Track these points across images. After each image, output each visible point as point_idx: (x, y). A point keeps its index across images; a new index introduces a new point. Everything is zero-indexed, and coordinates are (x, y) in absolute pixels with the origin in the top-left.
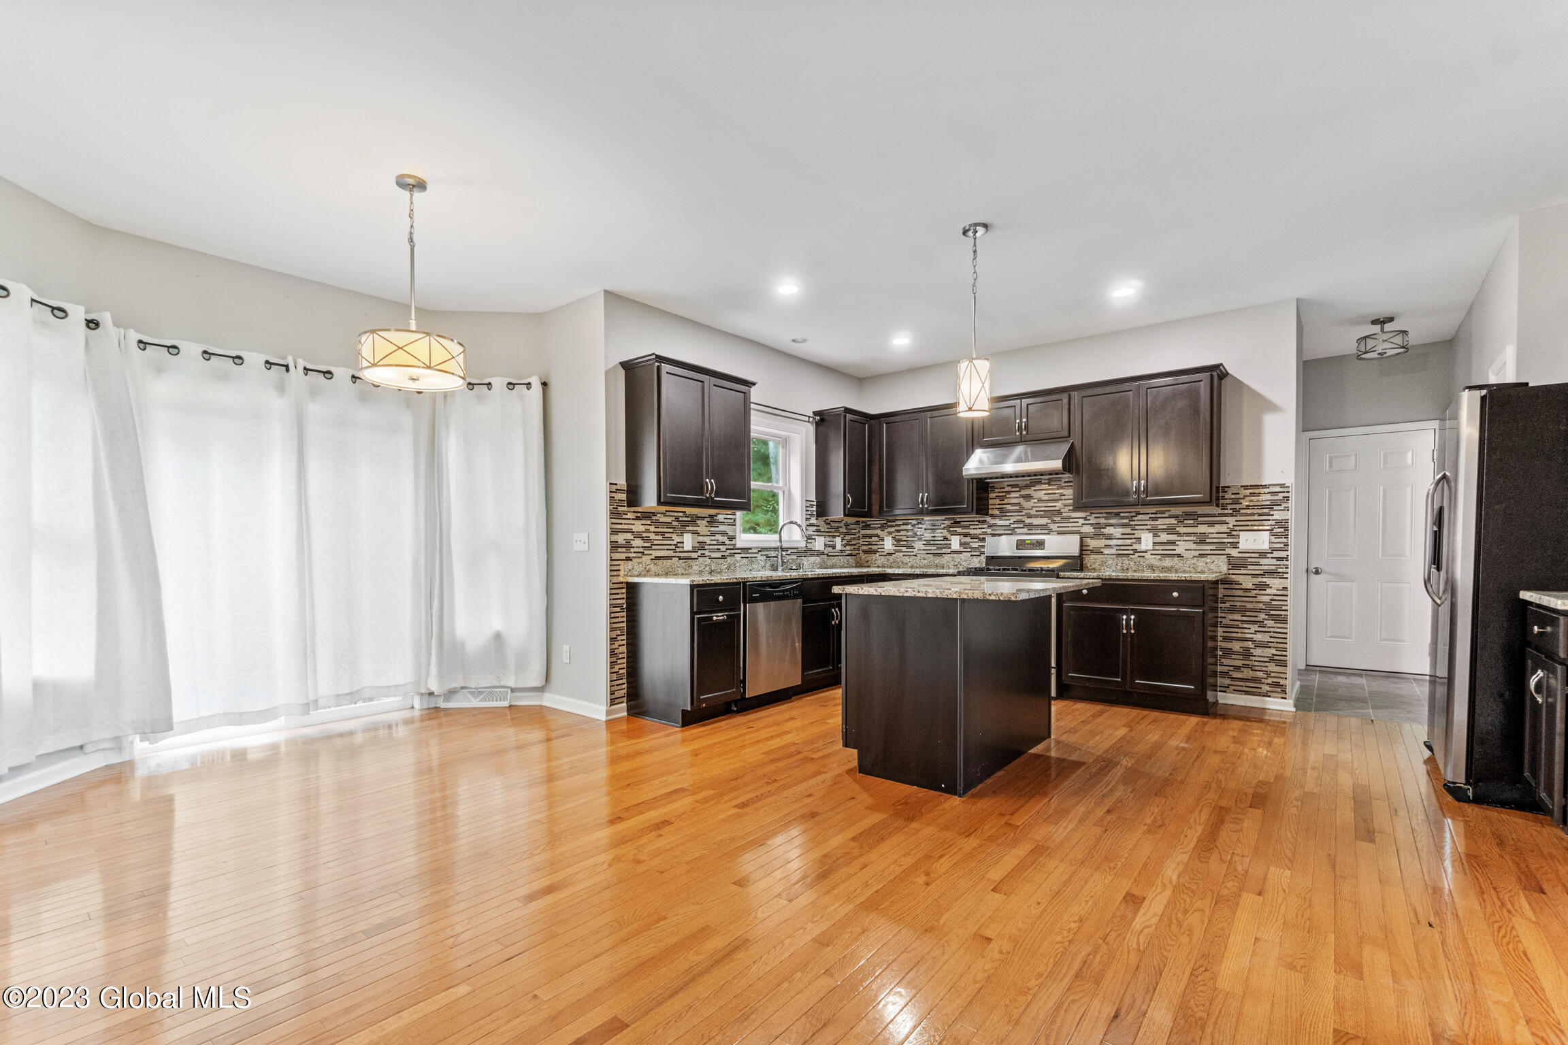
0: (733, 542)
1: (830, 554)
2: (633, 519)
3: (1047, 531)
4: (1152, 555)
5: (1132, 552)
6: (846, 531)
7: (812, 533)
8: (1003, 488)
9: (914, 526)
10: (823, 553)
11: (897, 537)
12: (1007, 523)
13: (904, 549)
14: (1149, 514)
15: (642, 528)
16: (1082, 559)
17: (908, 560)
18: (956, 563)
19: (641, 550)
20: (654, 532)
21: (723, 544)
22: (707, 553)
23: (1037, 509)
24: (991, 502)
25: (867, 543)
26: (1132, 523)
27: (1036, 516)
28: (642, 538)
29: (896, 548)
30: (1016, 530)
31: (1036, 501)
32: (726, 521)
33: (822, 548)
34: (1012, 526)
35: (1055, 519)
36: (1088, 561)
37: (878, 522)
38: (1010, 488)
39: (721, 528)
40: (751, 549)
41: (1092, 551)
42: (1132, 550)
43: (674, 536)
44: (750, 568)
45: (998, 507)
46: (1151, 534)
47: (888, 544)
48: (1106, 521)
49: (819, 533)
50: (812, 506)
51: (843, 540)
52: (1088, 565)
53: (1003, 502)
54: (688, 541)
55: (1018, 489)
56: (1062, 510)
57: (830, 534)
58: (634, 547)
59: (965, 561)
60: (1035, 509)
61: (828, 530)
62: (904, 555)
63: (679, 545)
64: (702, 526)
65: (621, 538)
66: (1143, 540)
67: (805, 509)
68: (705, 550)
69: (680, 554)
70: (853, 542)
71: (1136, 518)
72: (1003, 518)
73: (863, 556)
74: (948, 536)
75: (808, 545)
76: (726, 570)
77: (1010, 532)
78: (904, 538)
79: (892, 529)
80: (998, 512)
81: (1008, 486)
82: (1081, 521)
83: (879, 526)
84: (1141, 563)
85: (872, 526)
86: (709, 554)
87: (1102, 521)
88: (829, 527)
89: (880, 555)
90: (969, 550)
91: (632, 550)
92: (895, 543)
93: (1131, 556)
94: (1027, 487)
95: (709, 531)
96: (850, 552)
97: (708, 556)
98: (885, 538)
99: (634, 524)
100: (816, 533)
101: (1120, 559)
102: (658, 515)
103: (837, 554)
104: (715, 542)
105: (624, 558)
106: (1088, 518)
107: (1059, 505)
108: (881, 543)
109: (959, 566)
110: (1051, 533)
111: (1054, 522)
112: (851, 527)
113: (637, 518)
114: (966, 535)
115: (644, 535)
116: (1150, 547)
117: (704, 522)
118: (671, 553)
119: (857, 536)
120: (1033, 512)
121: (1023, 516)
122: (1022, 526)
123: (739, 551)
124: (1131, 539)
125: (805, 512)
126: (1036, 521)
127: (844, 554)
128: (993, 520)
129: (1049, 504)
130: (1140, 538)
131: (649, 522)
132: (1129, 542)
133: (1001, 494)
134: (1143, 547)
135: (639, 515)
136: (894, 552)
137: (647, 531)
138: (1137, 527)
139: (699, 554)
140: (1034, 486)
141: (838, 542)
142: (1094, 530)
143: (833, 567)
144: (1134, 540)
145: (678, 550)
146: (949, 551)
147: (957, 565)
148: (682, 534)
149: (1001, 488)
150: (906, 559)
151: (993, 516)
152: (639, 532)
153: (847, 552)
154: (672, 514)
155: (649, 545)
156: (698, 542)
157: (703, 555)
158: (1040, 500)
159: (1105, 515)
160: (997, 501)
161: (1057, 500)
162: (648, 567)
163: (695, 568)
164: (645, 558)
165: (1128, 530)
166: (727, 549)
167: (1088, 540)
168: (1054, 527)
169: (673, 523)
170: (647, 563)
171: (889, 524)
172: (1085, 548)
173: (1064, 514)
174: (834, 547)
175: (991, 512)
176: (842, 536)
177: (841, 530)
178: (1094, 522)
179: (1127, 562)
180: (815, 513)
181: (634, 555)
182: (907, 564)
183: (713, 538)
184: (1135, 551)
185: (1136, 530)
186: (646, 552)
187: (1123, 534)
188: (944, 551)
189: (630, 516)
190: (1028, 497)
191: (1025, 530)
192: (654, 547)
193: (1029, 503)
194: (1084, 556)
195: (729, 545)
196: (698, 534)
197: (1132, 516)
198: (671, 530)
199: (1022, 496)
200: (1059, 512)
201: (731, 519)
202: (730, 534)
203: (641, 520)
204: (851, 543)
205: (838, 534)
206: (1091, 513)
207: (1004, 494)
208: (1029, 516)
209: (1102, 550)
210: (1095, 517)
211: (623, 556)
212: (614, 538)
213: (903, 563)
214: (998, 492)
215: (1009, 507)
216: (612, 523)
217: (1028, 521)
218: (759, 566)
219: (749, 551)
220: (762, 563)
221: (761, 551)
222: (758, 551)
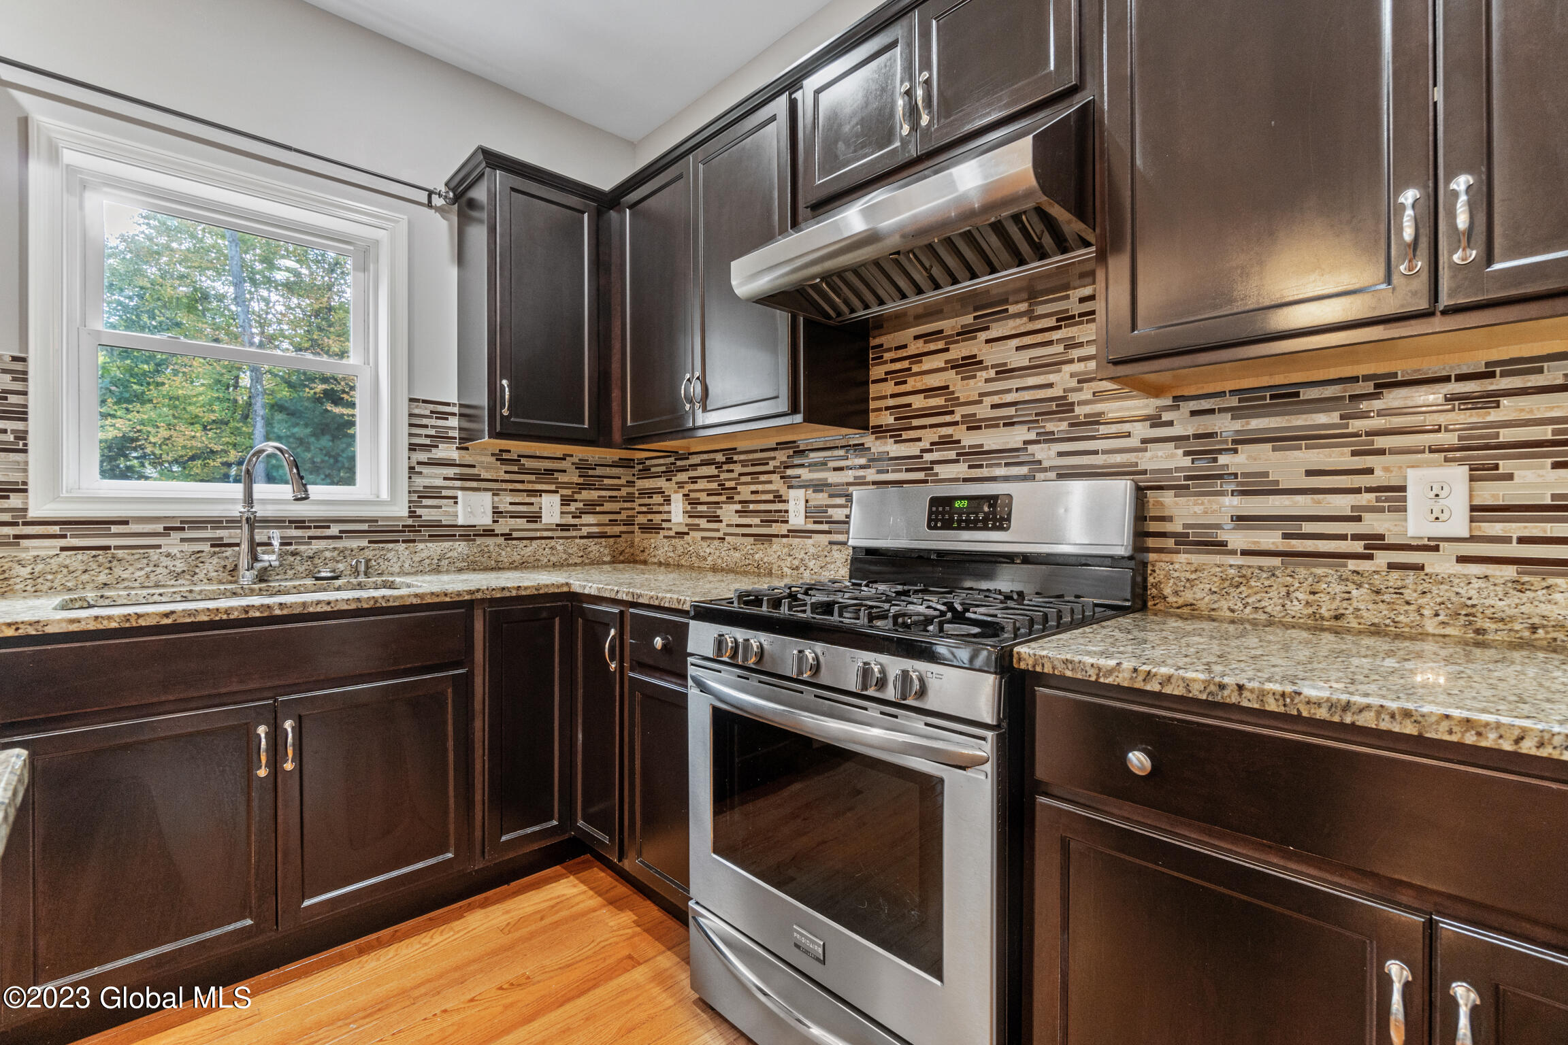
0: (13, 501)
1: (515, 535)
3: (1024, 470)
4: (1462, 559)
5: (1358, 546)
6: (581, 480)
7: (439, 482)
8: (905, 346)
9: (719, 466)
10: (489, 533)
11: (693, 495)
12: (913, 449)
13: (703, 523)
14: (1447, 379)
16: (1145, 564)
17: (708, 551)
18: (796, 563)
23: (996, 399)
24: (874, 390)
25: (644, 509)
26: (1356, 425)
27: (992, 424)
29: (690, 521)
30: (937, 468)
31: (992, 373)
33: (486, 520)
34: (928, 457)
35: (1050, 427)
36: (1168, 576)
37: (661, 461)
38: (921, 341)
40: (126, 523)
41: (1182, 540)
42: (1356, 537)
44: (103, 578)
45: (891, 402)
46: (1462, 472)
47: (677, 511)
48: (1238, 425)
49: (474, 484)
50: (444, 416)
51: (566, 501)
52: (1167, 591)
53: (902, 389)
55: (940, 345)
56: (1073, 397)
57: (519, 486)
59: (816, 557)
60: (988, 401)
61: (507, 477)
62: (703, 538)
66: (1412, 495)
67: (404, 420)
70: (608, 506)
71: (1377, 404)
72: (905, 435)
73: (638, 536)
74: (783, 490)
75: (419, 511)
77: (920, 475)
78: (704, 497)
79: (683, 477)
80: (891, 420)
81: (916, 338)
82: (1141, 430)
83: (664, 469)
84: (1409, 594)
85: (653, 469)
87: (1226, 426)
88: (516, 469)
89: (665, 537)
90: (825, 527)
92: (689, 508)
93: (1352, 564)
94: (967, 333)
96: (595, 529)
98: (674, 497)
100: (458, 484)
101: (1302, 572)
103: (546, 534)
106: (1166, 417)
107: (1062, 380)
108: (666, 508)
109: (802, 569)
110: (1039, 476)
111: (1048, 438)
112: (599, 471)
114: (819, 487)
116: (1458, 525)
119: (624, 492)
120: (983, 411)
121: (956, 423)
122: (952, 455)
123: (55, 529)
124: (1357, 491)
125: (404, 429)
126: (991, 439)
127: (574, 533)
128: (878, 443)
129: (1031, 381)
130: (1403, 489)
132: (1342, 504)
133: (898, 366)
134: (1416, 525)
136: (686, 530)
138: (1381, 442)
140: (987, 328)
141: (551, 508)
142: (1187, 461)
143: (523, 565)
144: (1367, 499)
146: (782, 529)
147: (797, 568)
149: (898, 348)
150: (705, 549)
151: (879, 431)
153: (585, 531)
158: (1004, 372)
159: (1234, 402)
160: (889, 388)
161: (1055, 365)
165: (1339, 457)
167: (1168, 498)
168: (1046, 453)
171: (679, 463)
172: (1153, 527)
173: (1079, 410)
174: (535, 518)
175: (874, 420)
176: (568, 492)
177: (562, 478)
178: (1190, 431)
179: (1337, 588)
180: (456, 434)
182: (705, 559)
184: (1375, 543)
185: (1381, 452)
187: (1309, 473)
188: (776, 529)
190: (969, 365)
191: (961, 469)
193: (972, 382)
194: (1152, 557)
197: (1353, 398)
199: (955, 366)
200: (1064, 407)
204: (598, 509)
205: (553, 487)
206: (1175, 398)
207: (905, 364)
208: (974, 425)
209: (1222, 536)
210: (1194, 413)
213: (698, 556)
214: (893, 361)
215: (918, 402)
217: (969, 439)
218: (159, 570)
219: (114, 529)
220: (177, 563)
221: (183, 529)
222: (165, 528)
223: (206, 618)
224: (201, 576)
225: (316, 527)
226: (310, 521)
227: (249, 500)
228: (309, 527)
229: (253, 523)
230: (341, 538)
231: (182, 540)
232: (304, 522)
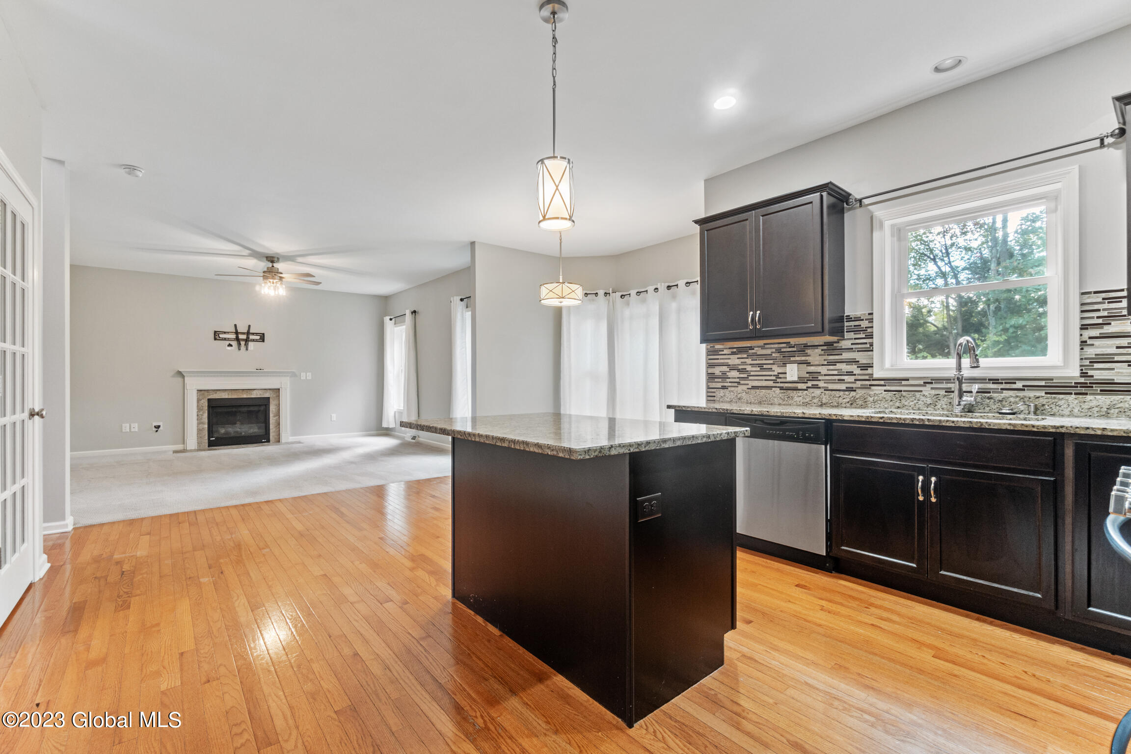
0: (869, 371)
2: (728, 354)
7: (1113, 351)
15: (738, 362)
19: (737, 380)
20: (750, 365)
21: (850, 373)
22: (821, 384)
28: (739, 370)
32: (854, 346)
39: (846, 356)
40: (908, 380)
43: (774, 367)
44: (898, 404)
50: (1114, 300)
54: (792, 372)
58: (730, 378)
63: (780, 376)
64: (815, 356)
65: (717, 371)
67: (1076, 308)
68: (820, 380)
69: (782, 385)
75: (1090, 373)
76: (848, 405)
86: (826, 385)
91: (728, 380)
95: (824, 360)
97: (823, 387)
99: (730, 359)
102: (755, 349)
104: (835, 372)
105: (721, 387)
113: (733, 353)
115: (740, 367)
117: (818, 351)
118: (771, 383)
123: (882, 383)
125: (1076, 315)
131: (745, 356)
135: (735, 350)
137: (744, 363)
139: (810, 384)
145: (779, 380)
148: (784, 365)
152: (735, 365)
154: (772, 346)
155: (745, 376)
156: (807, 373)
157: (816, 387)
162: (739, 396)
163: (796, 399)
164: (741, 388)
166: (855, 380)
169: (773, 355)
170: (739, 392)
180: (1125, 312)
181: (730, 384)
183: (832, 367)
186: (742, 382)
189: (725, 352)
192: (750, 378)
195: (858, 375)
196: (808, 364)
198: (771, 362)
201: (866, 343)
202: (865, 362)
203: (737, 354)
211: (719, 385)
212: (711, 371)
216: (709, 359)
218: (920, 402)
219: (904, 383)
220: (928, 399)
221: (932, 383)
222: (924, 383)
223: (896, 422)
224: (939, 406)
225: (1006, 383)
226: (1001, 379)
227: (959, 368)
228: (1002, 383)
229: (960, 381)
230: (1024, 390)
231: (932, 388)
232: (998, 380)
